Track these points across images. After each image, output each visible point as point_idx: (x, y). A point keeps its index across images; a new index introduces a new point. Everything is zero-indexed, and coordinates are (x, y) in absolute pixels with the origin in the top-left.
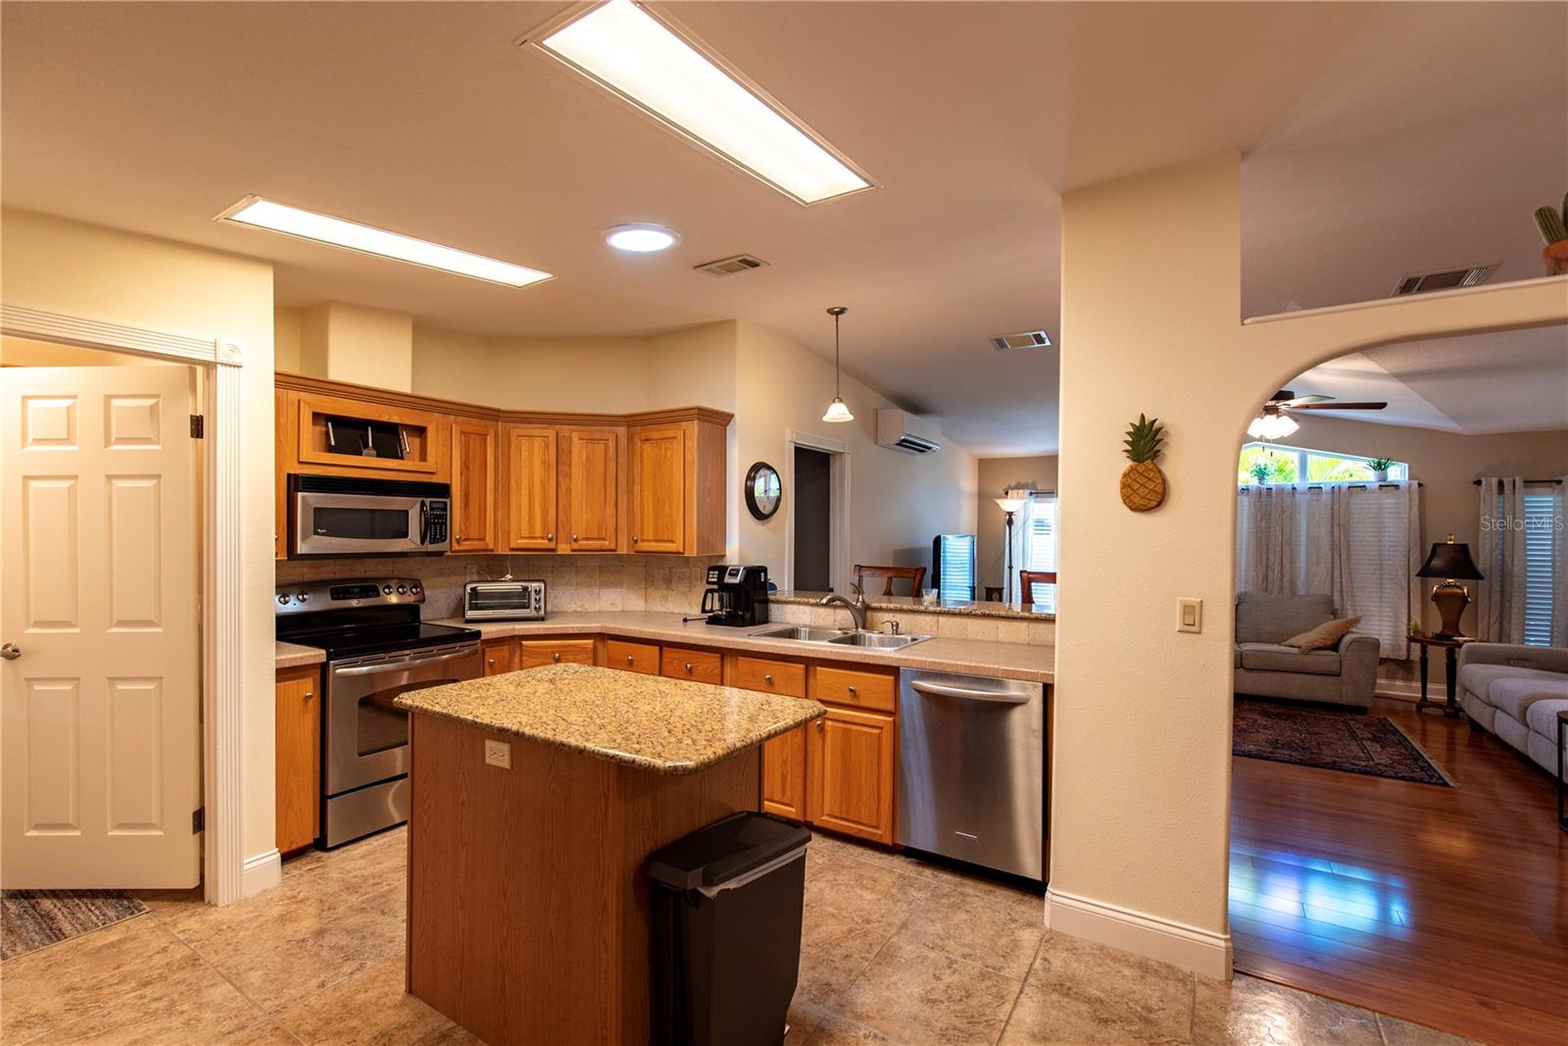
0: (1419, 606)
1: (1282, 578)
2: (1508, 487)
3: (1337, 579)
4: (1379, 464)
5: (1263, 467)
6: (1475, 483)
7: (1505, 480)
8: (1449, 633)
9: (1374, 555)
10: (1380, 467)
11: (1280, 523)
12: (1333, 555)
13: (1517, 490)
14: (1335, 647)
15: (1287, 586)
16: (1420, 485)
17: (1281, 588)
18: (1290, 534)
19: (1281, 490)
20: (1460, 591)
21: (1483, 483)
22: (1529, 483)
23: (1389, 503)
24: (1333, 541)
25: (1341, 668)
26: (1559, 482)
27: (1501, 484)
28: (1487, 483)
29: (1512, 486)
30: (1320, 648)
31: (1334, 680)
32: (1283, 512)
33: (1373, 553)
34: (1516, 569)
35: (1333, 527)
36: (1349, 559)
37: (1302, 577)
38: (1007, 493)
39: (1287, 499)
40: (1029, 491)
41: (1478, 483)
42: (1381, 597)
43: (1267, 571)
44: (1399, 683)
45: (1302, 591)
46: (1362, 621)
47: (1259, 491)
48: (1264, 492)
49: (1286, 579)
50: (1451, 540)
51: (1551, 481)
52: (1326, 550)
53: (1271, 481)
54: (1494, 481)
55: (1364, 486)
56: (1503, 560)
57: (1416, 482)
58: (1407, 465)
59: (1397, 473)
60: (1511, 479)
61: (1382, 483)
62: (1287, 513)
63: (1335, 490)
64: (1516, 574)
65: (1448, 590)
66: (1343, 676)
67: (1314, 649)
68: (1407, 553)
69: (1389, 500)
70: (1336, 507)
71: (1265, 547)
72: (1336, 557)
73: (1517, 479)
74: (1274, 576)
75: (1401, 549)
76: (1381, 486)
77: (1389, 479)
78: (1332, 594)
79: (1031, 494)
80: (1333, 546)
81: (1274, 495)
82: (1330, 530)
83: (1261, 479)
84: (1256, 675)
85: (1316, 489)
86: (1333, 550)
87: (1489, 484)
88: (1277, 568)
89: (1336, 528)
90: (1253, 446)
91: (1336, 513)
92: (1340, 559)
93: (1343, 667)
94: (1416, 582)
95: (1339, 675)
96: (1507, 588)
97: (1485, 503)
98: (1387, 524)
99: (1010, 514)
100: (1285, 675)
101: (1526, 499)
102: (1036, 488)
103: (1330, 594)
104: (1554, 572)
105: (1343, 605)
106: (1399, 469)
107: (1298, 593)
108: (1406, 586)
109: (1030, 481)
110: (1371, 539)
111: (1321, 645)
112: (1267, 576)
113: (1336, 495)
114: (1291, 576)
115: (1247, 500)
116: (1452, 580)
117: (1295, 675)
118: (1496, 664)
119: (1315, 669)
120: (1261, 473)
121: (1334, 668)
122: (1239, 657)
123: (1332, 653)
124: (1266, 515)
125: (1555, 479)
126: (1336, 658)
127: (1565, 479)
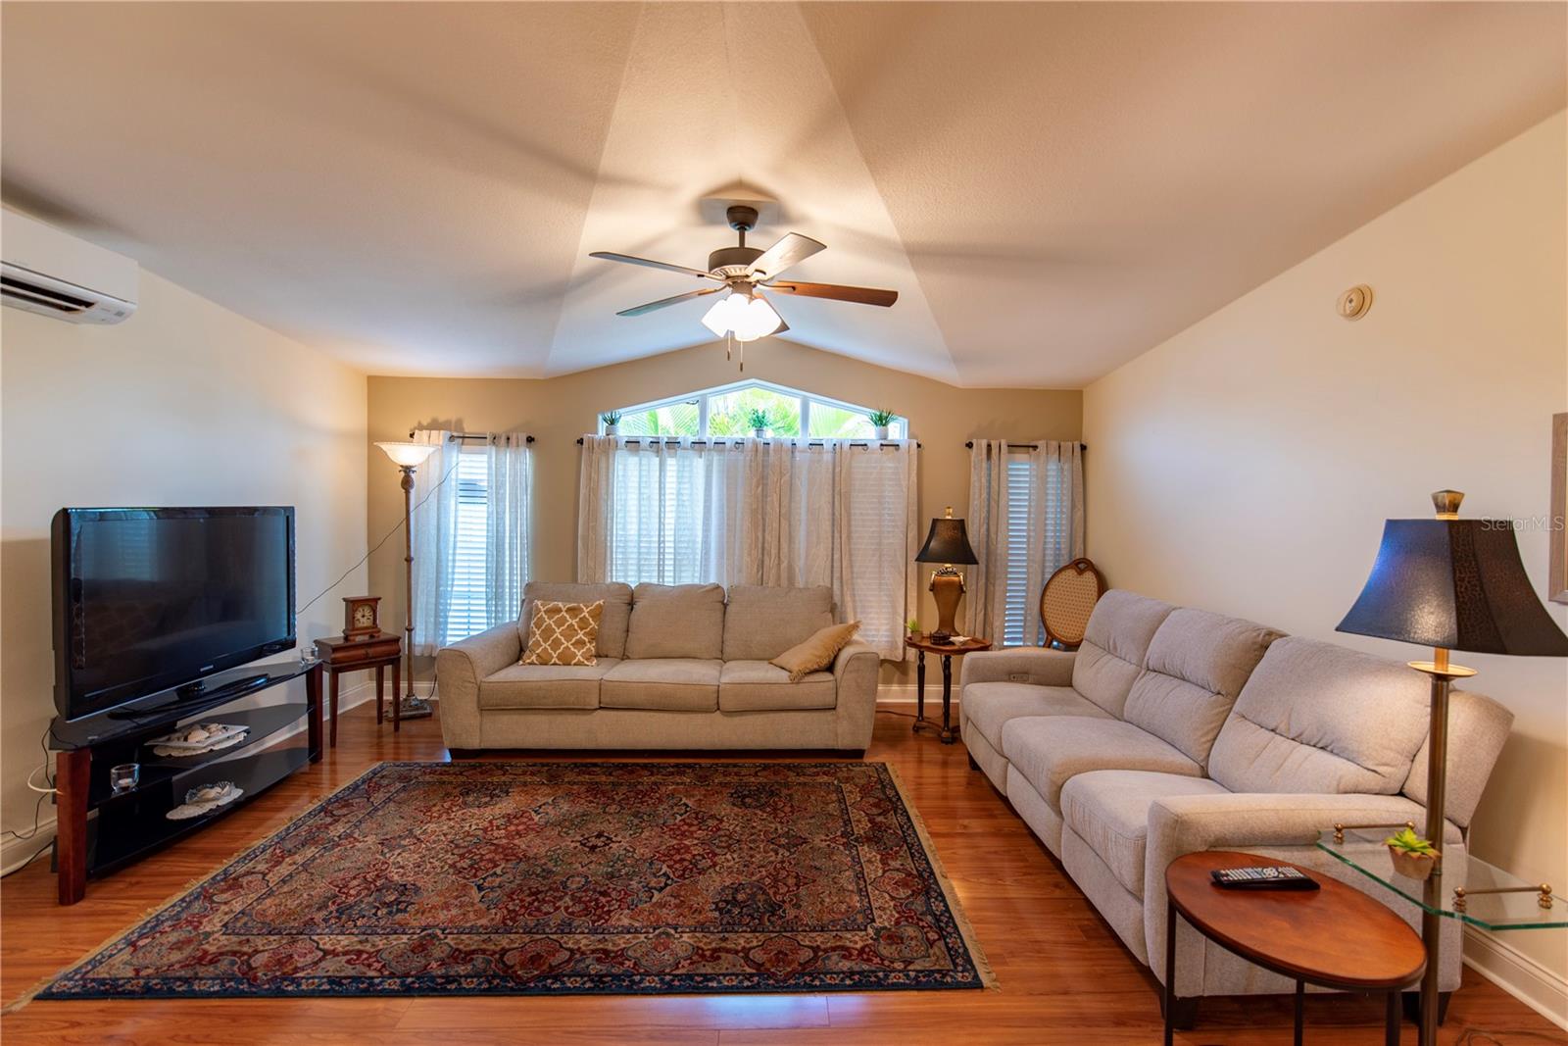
0: (915, 594)
1: (779, 564)
2: (995, 451)
3: (837, 564)
4: (881, 418)
5: (760, 414)
6: (967, 445)
7: (993, 443)
8: (946, 632)
9: (873, 532)
10: (881, 421)
11: (778, 490)
12: (833, 532)
13: (1002, 455)
14: (830, 668)
15: (784, 575)
16: (919, 446)
17: (779, 577)
18: (790, 507)
19: (780, 445)
20: (956, 579)
21: (974, 445)
22: (1012, 447)
23: (890, 468)
24: (833, 514)
25: (836, 699)
26: (1035, 447)
27: (989, 446)
28: (977, 445)
29: (998, 450)
30: (816, 671)
31: (828, 716)
32: (781, 474)
33: (874, 529)
34: (999, 546)
35: (834, 497)
36: (849, 537)
37: (800, 563)
38: (412, 436)
39: (786, 458)
40: (449, 434)
41: (970, 445)
42: (880, 584)
43: (763, 554)
44: (895, 688)
45: (800, 582)
46: (862, 627)
47: (755, 444)
48: (761, 447)
49: (784, 565)
50: (949, 514)
51: (1029, 447)
52: (826, 526)
53: (769, 434)
54: (984, 443)
55: (866, 445)
56: (988, 536)
57: (915, 441)
58: (906, 421)
59: (897, 431)
60: (998, 442)
61: (884, 442)
62: (786, 478)
63: (837, 449)
64: (999, 551)
65: (945, 578)
66: (840, 709)
67: (807, 673)
68: (905, 530)
69: (888, 463)
70: (838, 470)
71: (761, 523)
72: (837, 535)
73: (1003, 442)
74: (770, 562)
75: (899, 524)
76: (882, 445)
77: (890, 438)
78: (832, 585)
79: (452, 438)
80: (833, 520)
81: (771, 452)
82: (831, 501)
83: (759, 430)
84: (737, 720)
85: (816, 445)
86: (833, 525)
87: (979, 445)
88: (774, 552)
89: (837, 498)
90: (750, 386)
91: (837, 479)
92: (841, 538)
93: (839, 698)
94: (913, 566)
95: (834, 709)
96: (992, 569)
97: (975, 469)
98: (886, 494)
99: (407, 470)
100: (772, 715)
101: (1010, 467)
102: (462, 430)
103: (829, 586)
104: (1028, 549)
105: (842, 601)
106: (898, 425)
107: (796, 585)
108: (904, 570)
109: (451, 417)
110: (870, 512)
111: (816, 667)
112: (763, 562)
113: (838, 456)
114: (789, 562)
115: (742, 459)
116: (949, 565)
117: (783, 714)
118: (998, 681)
119: (806, 704)
120: (759, 423)
121: (829, 700)
122: (716, 695)
123: (827, 676)
124: (763, 480)
125: (1032, 444)
126: (831, 685)
127: (1041, 444)
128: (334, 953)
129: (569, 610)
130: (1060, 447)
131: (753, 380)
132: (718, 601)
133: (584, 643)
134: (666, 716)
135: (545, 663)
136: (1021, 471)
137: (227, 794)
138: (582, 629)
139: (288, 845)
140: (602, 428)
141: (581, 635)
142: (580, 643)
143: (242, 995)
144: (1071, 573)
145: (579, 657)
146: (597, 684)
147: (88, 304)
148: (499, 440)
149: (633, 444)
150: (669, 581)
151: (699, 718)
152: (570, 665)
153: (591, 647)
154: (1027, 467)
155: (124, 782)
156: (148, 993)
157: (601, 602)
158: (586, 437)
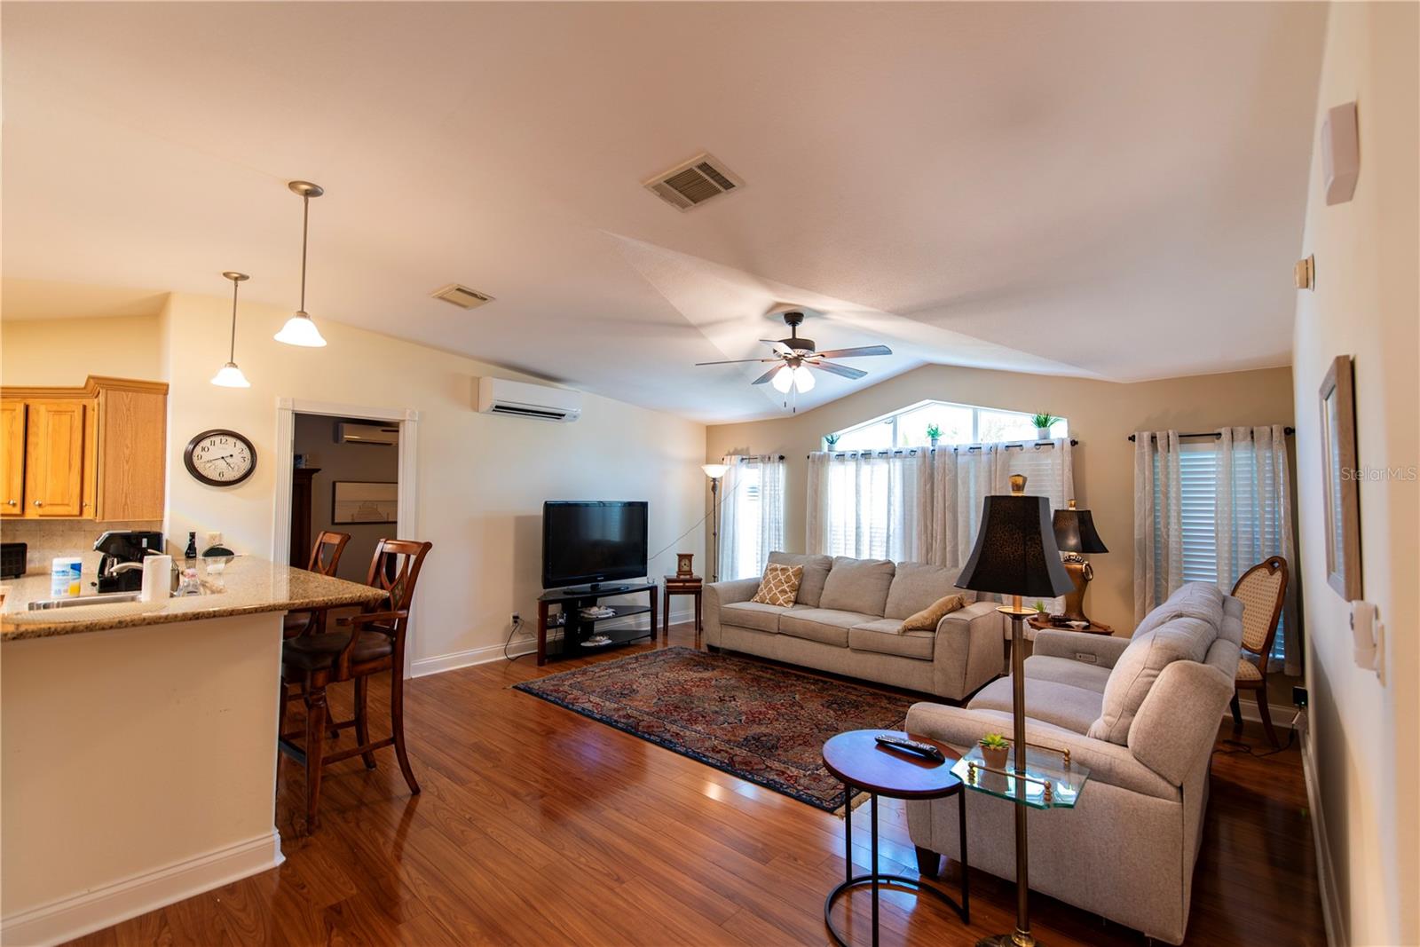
2: (1161, 443)
4: (1041, 420)
5: (934, 427)
6: (1130, 439)
7: (1158, 435)
10: (1042, 423)
11: (942, 487)
13: (1171, 446)
14: (932, 629)
16: (1073, 442)
18: (953, 501)
21: (1137, 438)
22: (1185, 438)
23: (1045, 465)
25: (933, 653)
26: (1216, 435)
27: (1153, 438)
28: (1140, 438)
29: (1165, 441)
30: (920, 629)
31: (927, 666)
38: (722, 459)
39: (949, 460)
40: (740, 457)
41: (1132, 438)
47: (930, 452)
48: (935, 454)
50: (1073, 506)
51: (1208, 435)
53: (945, 441)
54: (1146, 436)
55: (1022, 445)
58: (1069, 420)
59: (1057, 429)
60: (1165, 433)
61: (1042, 442)
62: (949, 477)
63: (994, 450)
66: (935, 662)
67: (910, 630)
69: (1045, 461)
70: (993, 468)
71: (929, 514)
73: (1171, 433)
74: (937, 545)
76: (1040, 444)
77: (1049, 436)
79: (742, 460)
83: (933, 440)
84: (860, 657)
85: (976, 448)
87: (1142, 440)
88: (940, 538)
90: (926, 406)
93: (935, 653)
95: (932, 661)
97: (1138, 461)
98: (1045, 488)
99: (715, 480)
100: (884, 657)
101: (1182, 457)
102: (748, 454)
106: (1059, 425)
109: (745, 447)
111: (921, 625)
112: (931, 545)
113: (994, 456)
115: (915, 463)
116: (1075, 554)
117: (893, 658)
118: (1061, 657)
119: (907, 653)
120: (934, 434)
121: (926, 652)
122: (846, 636)
123: (929, 635)
124: (930, 478)
125: (1216, 432)
126: (928, 641)
127: (1225, 432)
128: (591, 702)
129: (782, 569)
130: (1252, 432)
131: (927, 401)
132: (888, 571)
133: (786, 592)
134: (817, 646)
135: (762, 602)
136: (1206, 461)
137: (605, 641)
138: (787, 583)
139: (612, 666)
140: (825, 445)
141: (785, 587)
142: (783, 592)
143: (557, 704)
144: (1265, 571)
145: (781, 601)
146: (777, 616)
147: (564, 415)
148: (766, 459)
149: (841, 456)
150: (865, 556)
151: (836, 650)
152: (775, 604)
153: (792, 596)
154: (1214, 456)
155: (561, 620)
156: (536, 695)
157: (801, 566)
158: (812, 453)
